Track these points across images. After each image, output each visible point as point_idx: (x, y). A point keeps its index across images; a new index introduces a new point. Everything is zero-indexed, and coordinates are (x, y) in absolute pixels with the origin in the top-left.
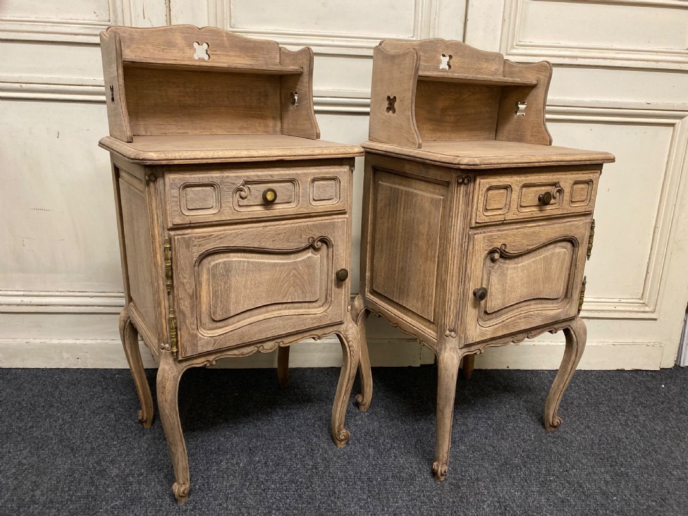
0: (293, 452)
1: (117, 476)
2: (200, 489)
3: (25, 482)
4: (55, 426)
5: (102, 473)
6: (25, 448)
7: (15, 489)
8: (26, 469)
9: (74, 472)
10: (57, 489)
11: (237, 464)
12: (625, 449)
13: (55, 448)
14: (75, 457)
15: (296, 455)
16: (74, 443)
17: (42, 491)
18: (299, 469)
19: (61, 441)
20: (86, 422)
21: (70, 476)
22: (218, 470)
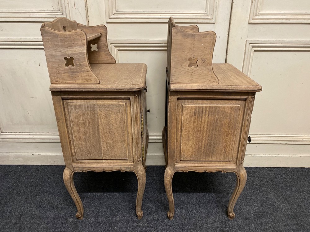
0: (149, 211)
1: (73, 222)
2: (108, 229)
3: (34, 224)
4: (46, 195)
5: (66, 220)
6: (34, 207)
7: (30, 227)
8: (34, 217)
9: (54, 219)
10: (48, 228)
11: (124, 217)
12: (304, 212)
13: (46, 207)
14: (55, 211)
15: (150, 213)
16: (54, 204)
17: (41, 229)
18: (151, 220)
19: (49, 203)
20: (59, 193)
21: (53, 221)
22: (116, 220)
